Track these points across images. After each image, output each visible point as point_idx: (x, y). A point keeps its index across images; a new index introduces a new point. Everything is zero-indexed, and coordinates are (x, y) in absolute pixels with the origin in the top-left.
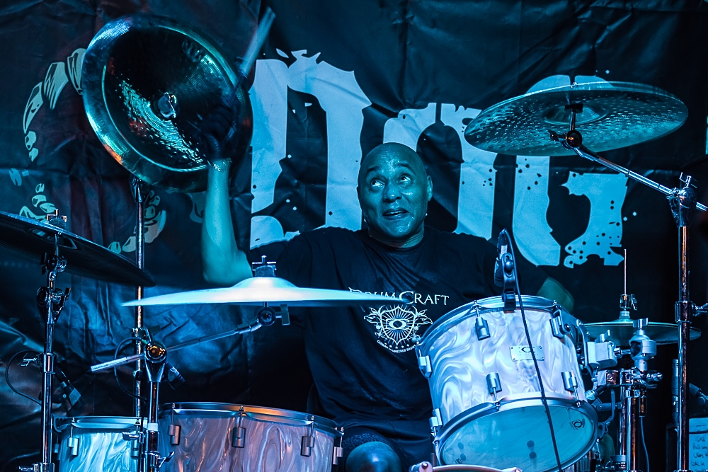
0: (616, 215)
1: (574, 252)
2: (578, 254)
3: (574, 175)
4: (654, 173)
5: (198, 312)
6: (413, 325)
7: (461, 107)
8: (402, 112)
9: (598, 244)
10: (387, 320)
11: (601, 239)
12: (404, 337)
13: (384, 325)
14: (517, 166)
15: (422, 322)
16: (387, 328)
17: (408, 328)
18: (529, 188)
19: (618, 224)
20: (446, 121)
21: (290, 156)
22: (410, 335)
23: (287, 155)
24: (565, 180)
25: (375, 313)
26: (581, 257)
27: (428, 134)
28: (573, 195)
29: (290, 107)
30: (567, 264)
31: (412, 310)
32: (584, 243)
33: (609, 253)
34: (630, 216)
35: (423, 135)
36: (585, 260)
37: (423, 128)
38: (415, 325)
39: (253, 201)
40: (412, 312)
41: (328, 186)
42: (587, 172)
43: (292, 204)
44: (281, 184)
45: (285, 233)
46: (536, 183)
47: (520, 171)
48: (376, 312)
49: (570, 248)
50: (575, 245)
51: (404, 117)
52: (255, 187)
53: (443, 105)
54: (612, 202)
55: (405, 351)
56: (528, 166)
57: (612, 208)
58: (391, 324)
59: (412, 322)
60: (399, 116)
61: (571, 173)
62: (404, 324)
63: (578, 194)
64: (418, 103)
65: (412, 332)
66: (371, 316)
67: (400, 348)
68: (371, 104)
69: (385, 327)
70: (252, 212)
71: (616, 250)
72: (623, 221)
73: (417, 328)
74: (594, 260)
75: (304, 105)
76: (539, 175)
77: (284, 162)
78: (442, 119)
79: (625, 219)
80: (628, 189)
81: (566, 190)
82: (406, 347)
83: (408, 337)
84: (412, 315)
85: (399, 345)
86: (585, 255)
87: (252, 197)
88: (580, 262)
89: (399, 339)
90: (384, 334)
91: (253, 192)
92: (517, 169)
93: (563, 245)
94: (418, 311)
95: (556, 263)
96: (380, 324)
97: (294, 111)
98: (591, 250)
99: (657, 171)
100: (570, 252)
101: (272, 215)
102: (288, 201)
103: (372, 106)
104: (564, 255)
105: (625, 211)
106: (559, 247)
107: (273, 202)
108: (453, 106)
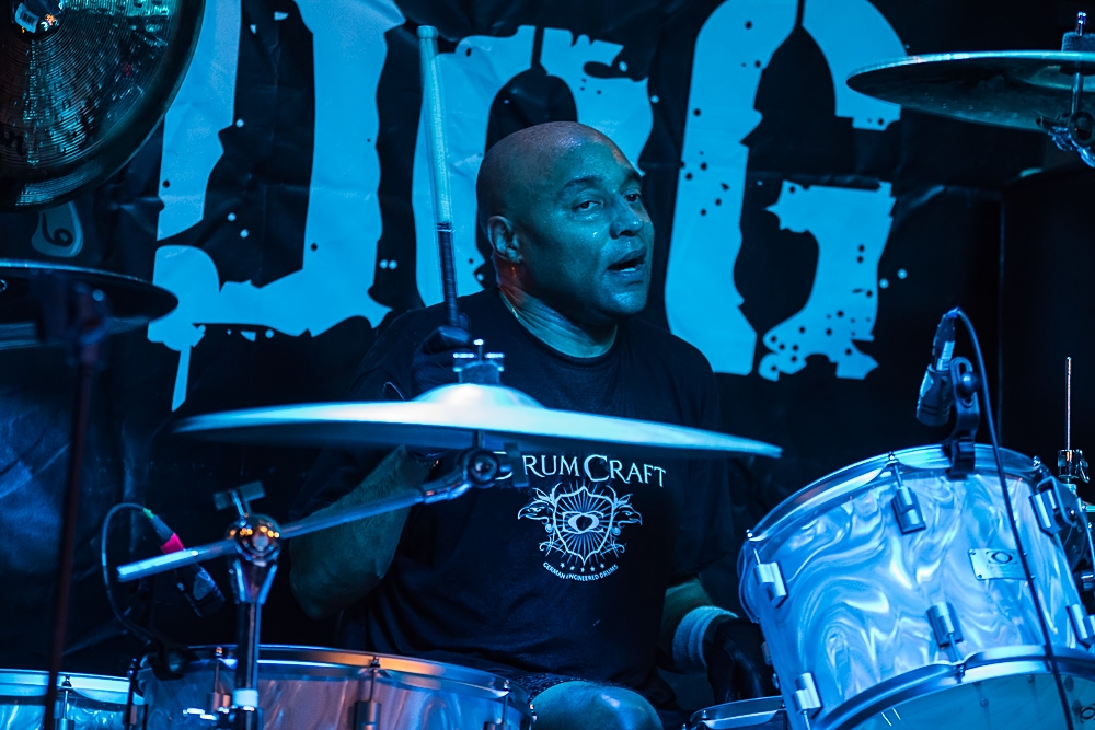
0: (867, 276)
1: (782, 347)
2: (789, 352)
3: (792, 190)
4: (945, 191)
5: (37, 444)
6: (611, 525)
7: (583, 39)
8: (466, 42)
9: (829, 332)
10: (564, 514)
11: (835, 323)
12: (596, 549)
13: (558, 523)
14: (682, 165)
15: (627, 518)
16: (564, 530)
17: (602, 530)
18: (703, 212)
19: (869, 294)
20: (551, 66)
21: (240, 123)
22: (606, 544)
23: (235, 120)
24: (774, 199)
25: (543, 499)
26: (794, 359)
27: (515, 91)
28: (787, 231)
29: (246, 22)
30: (765, 371)
31: (608, 493)
32: (802, 330)
33: (849, 352)
34: (893, 278)
35: (504, 93)
36: (801, 364)
37: (505, 79)
38: (615, 525)
39: (161, 213)
40: (607, 498)
41: (314, 190)
42: (817, 183)
43: (238, 226)
44: (220, 182)
45: (221, 284)
46: (718, 202)
47: (689, 177)
48: (546, 498)
49: (774, 339)
50: (785, 332)
51: (469, 52)
52: (167, 184)
53: (549, 33)
54: (862, 248)
55: (596, 577)
56: (704, 166)
57: (860, 259)
58: (572, 522)
59: (608, 518)
60: (458, 49)
61: (787, 185)
62: (596, 522)
63: (797, 228)
64: (498, 24)
65: (609, 538)
66: (538, 505)
67: (588, 572)
68: (402, 21)
69: (560, 529)
70: (159, 238)
71: (862, 346)
72: (880, 289)
73: (617, 531)
74: (819, 365)
75: (273, 16)
76: (725, 187)
77: (227, 136)
78: (545, 61)
79: (884, 284)
80: (893, 223)
81: (775, 219)
82: (599, 570)
83: (603, 550)
84: (607, 504)
85: (587, 566)
86: (802, 355)
87: (161, 206)
88: (792, 368)
89: (587, 553)
90: (560, 542)
91: (164, 195)
92: (683, 173)
93: (761, 332)
94: (619, 497)
95: (744, 368)
96: (551, 522)
97: (253, 28)
98: (813, 344)
99: (951, 189)
100: (773, 346)
101: (198, 245)
102: (232, 217)
103: (404, 26)
104: (761, 351)
105: (885, 268)
106: (751, 336)
107: (201, 218)
108: (567, 35)
